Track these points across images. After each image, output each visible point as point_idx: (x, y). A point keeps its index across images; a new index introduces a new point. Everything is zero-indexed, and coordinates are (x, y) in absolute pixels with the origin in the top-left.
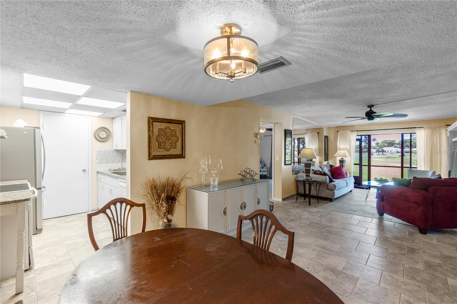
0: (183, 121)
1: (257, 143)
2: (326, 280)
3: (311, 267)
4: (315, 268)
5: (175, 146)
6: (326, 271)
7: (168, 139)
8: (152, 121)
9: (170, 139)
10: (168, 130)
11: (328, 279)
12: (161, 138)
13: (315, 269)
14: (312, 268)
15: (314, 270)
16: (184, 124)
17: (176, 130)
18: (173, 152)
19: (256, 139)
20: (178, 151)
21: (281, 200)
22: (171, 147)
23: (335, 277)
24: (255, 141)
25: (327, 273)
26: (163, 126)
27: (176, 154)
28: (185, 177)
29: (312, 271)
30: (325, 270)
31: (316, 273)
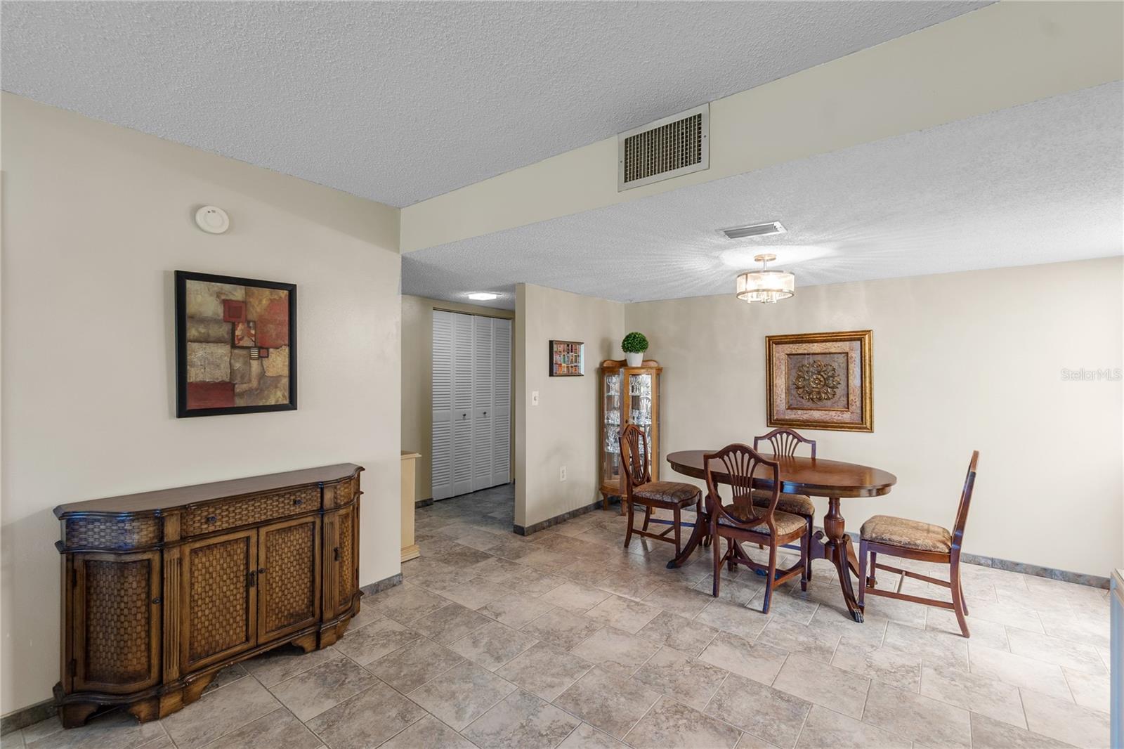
2: (636, 693)
3: (666, 733)
4: (655, 729)
6: (626, 719)
11: (630, 696)
13: (657, 724)
14: (664, 728)
15: (659, 721)
23: (610, 702)
25: (625, 712)
29: (664, 719)
30: (627, 724)
31: (657, 711)
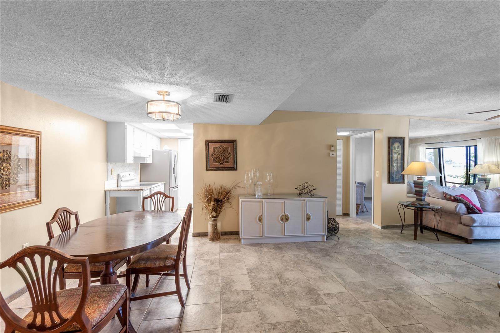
0: (235, 140)
1: (331, 156)
2: (291, 292)
5: (227, 161)
6: (304, 288)
7: (221, 155)
8: (208, 142)
9: (223, 155)
10: (221, 149)
11: (295, 292)
12: (216, 154)
16: (235, 142)
17: (229, 148)
18: (226, 165)
19: (329, 151)
20: (230, 165)
21: (380, 227)
22: (224, 161)
23: (304, 294)
24: (329, 154)
25: (302, 290)
26: (217, 145)
27: (228, 167)
28: (236, 186)
